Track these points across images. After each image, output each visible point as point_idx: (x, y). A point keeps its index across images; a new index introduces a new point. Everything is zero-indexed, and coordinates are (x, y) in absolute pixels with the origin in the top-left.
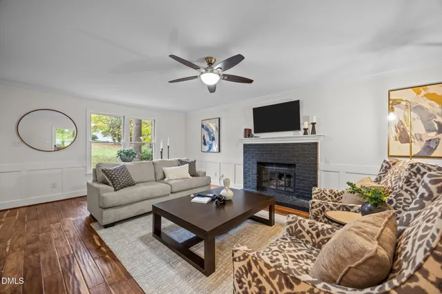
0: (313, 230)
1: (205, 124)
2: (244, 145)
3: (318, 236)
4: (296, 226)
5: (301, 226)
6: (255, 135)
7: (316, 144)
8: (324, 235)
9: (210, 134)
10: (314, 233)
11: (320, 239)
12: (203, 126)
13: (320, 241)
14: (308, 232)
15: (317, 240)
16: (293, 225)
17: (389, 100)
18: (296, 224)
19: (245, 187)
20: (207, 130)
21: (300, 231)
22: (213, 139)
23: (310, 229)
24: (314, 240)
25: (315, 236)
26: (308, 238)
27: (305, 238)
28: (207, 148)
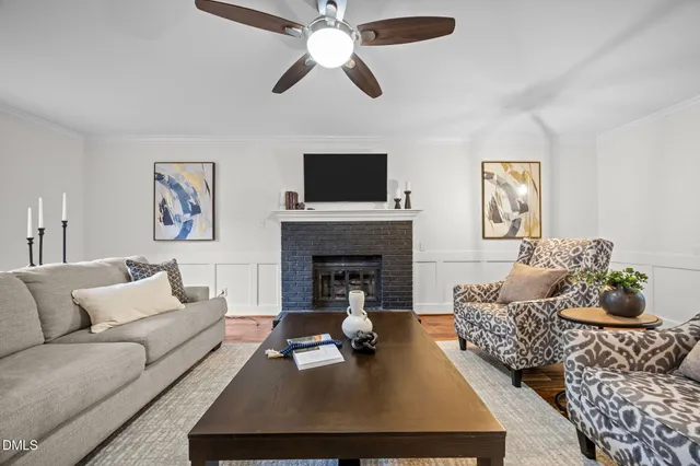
0: (627, 344)
1: (167, 172)
2: (283, 223)
3: (637, 351)
4: (597, 348)
5: (606, 344)
6: (308, 205)
7: (410, 223)
8: (646, 347)
9: (183, 198)
10: (630, 349)
11: (641, 355)
12: (159, 177)
13: (642, 358)
14: (621, 351)
15: (637, 359)
16: (591, 347)
17: (483, 173)
18: (597, 344)
19: (285, 306)
20: (175, 187)
21: (608, 354)
22: (196, 210)
23: (622, 345)
24: (631, 361)
25: (633, 354)
26: (622, 360)
27: (616, 361)
28: (175, 230)
